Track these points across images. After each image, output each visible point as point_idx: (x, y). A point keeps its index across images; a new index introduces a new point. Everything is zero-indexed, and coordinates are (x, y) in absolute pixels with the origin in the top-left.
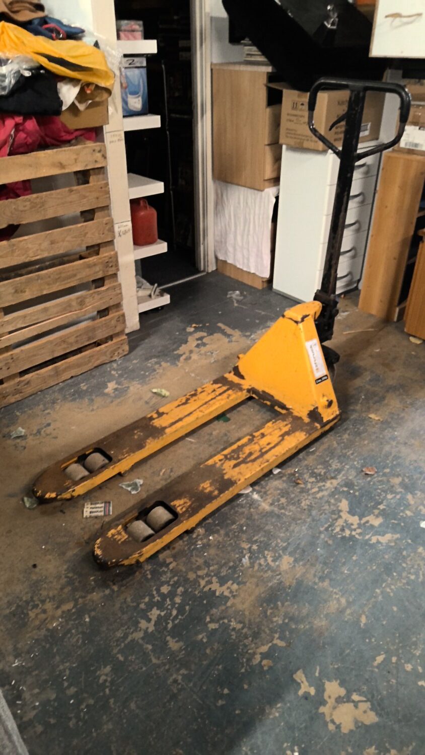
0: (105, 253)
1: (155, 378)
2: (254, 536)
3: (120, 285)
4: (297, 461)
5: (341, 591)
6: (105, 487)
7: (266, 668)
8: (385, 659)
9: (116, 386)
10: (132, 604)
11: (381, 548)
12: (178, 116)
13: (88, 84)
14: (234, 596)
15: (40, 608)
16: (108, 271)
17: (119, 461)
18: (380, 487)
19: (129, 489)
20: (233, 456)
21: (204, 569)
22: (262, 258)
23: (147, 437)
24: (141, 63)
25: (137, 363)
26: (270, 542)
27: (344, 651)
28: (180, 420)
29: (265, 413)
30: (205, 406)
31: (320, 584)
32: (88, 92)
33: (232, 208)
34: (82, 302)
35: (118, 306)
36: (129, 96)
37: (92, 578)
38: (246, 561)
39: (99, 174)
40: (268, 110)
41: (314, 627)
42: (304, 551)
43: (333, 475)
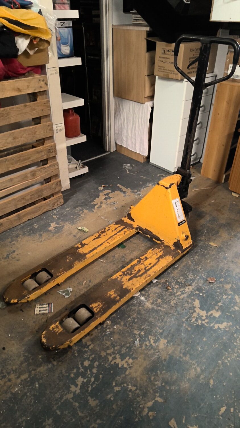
0: (48, 144)
1: (80, 220)
2: (142, 326)
3: (58, 163)
4: (167, 274)
5: (196, 362)
6: (48, 293)
7: (151, 418)
8: (226, 410)
9: (56, 226)
10: (65, 374)
11: (221, 332)
12: (92, 57)
13: (35, 38)
14: (130, 368)
15: (7, 378)
16: (50, 155)
17: (57, 277)
18: (218, 291)
19: (64, 294)
20: (128, 273)
21: (111, 349)
22: (143, 144)
23: (75, 261)
24: (69, 24)
25: (69, 210)
26: (152, 329)
27: (200, 405)
28: (95, 248)
29: (147, 242)
30: (110, 239)
31: (184, 358)
32: (35, 43)
33: (125, 114)
34: (34, 174)
35: (57, 176)
36: (61, 45)
37: (40, 357)
38: (137, 343)
39: (43, 94)
40: (147, 54)
41: (181, 388)
42: (173, 335)
43: (189, 283)
